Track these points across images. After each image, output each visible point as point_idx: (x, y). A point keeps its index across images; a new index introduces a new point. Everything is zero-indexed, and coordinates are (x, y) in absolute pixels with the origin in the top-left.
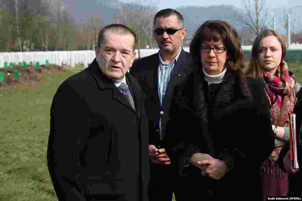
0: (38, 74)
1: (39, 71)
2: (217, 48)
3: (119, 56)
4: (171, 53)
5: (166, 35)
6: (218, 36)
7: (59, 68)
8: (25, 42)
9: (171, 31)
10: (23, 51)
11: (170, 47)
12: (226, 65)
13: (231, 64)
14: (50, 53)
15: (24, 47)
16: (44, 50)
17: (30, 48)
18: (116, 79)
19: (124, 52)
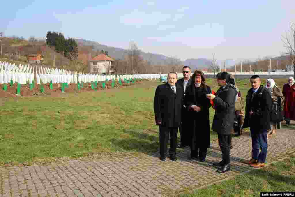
0: (140, 82)
1: (141, 81)
2: (199, 78)
3: (172, 80)
4: (187, 78)
5: (186, 73)
6: (200, 75)
7: (147, 80)
8: (135, 71)
9: (187, 72)
10: (135, 74)
11: (187, 76)
12: (201, 82)
13: (202, 82)
14: (143, 75)
15: (135, 73)
16: (141, 74)
17: (136, 73)
18: (172, 85)
19: (174, 78)
